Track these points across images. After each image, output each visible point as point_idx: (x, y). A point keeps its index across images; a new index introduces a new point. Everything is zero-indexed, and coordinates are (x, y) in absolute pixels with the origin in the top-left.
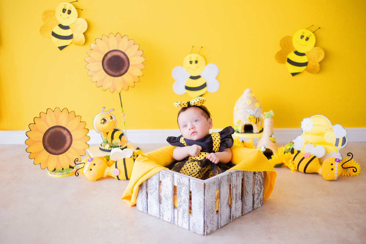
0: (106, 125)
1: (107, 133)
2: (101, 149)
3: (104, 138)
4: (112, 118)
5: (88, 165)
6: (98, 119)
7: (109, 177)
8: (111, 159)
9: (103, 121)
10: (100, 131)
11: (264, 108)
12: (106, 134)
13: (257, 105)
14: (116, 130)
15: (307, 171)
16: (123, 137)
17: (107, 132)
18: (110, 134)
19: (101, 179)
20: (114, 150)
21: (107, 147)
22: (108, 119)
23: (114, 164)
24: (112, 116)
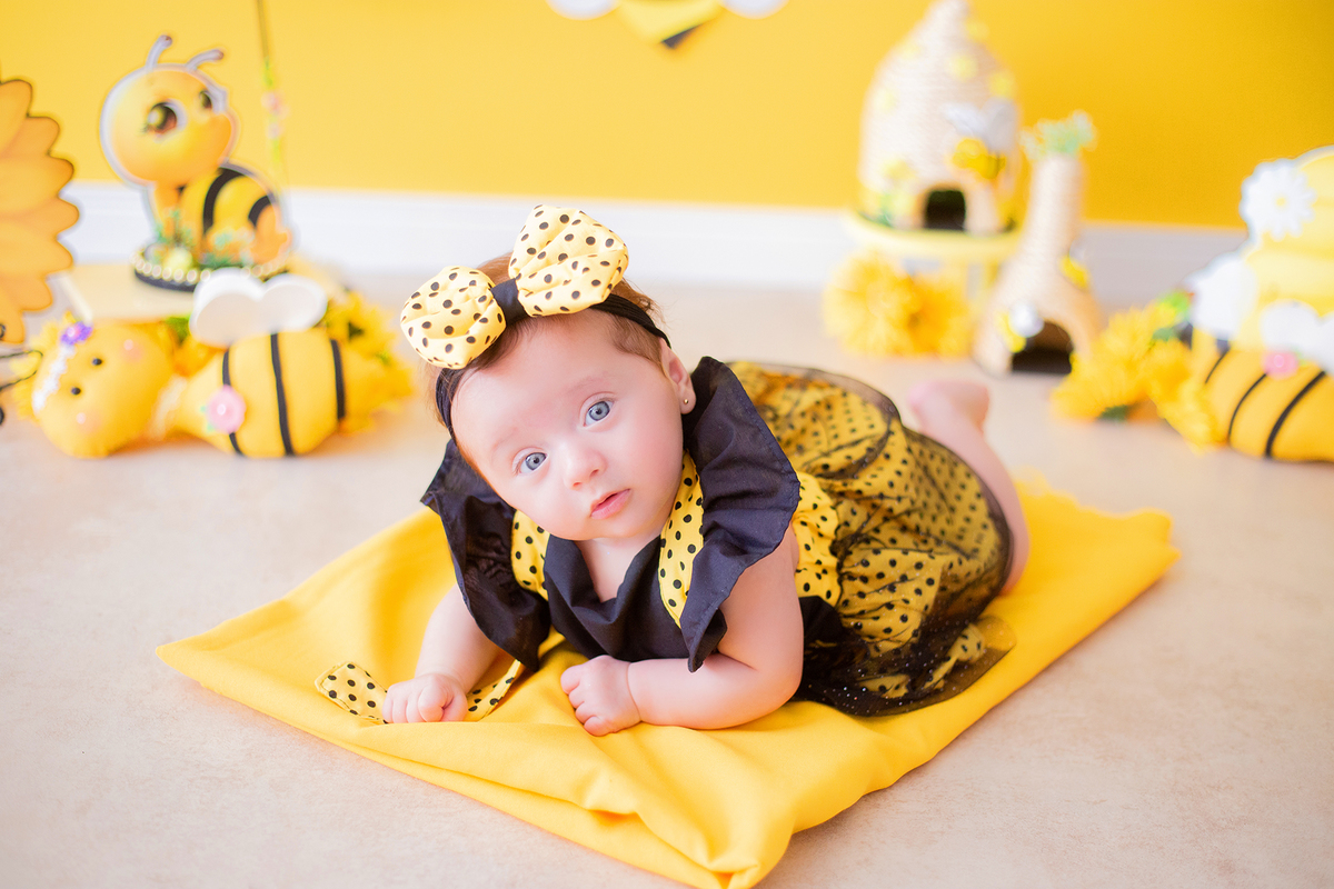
0: (175, 140)
1: (181, 189)
2: (140, 277)
3: (164, 215)
4: (208, 103)
5: (58, 363)
6: (130, 105)
7: (183, 438)
8: (198, 335)
9: (157, 117)
10: (140, 174)
11: (1038, 104)
12: (173, 194)
13: (1002, 85)
14: (227, 175)
15: (1281, 446)
16: (267, 217)
17: (180, 180)
18: (197, 195)
19: (132, 446)
20: (213, 285)
21: (177, 265)
22: (188, 108)
23: (216, 366)
24: (215, 94)
